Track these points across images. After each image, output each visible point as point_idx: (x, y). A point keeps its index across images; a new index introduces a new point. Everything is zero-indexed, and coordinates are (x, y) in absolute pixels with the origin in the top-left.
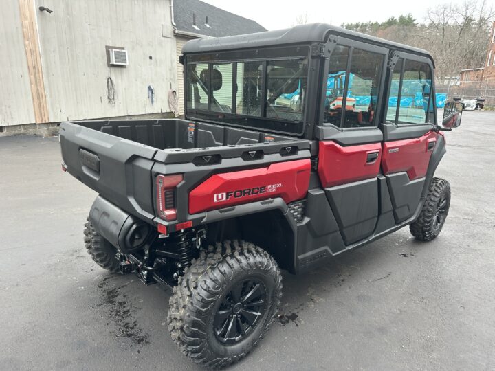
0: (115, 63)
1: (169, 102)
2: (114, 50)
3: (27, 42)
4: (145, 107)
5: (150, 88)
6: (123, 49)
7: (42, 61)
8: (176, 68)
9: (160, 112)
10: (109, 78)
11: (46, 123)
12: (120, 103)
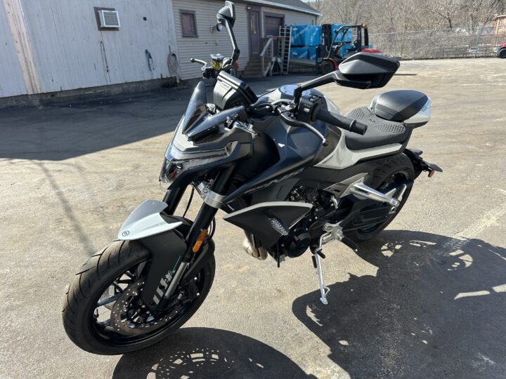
0: (106, 26)
1: (169, 67)
2: (103, 11)
4: (143, 73)
5: (147, 52)
6: (114, 10)
8: (174, 29)
9: (160, 77)
10: (101, 42)
11: (38, 94)
12: (116, 70)
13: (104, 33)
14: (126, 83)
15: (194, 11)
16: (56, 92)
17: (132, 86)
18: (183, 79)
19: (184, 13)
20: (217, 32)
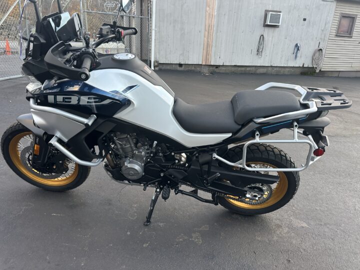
0: (269, 24)
2: (270, 13)
5: (297, 45)
6: (280, 12)
7: (215, 21)
8: (329, 29)
9: (301, 66)
10: (262, 35)
11: (208, 65)
12: (267, 56)
13: (267, 29)
14: (272, 66)
15: (357, 15)
16: (220, 66)
17: (275, 69)
18: (323, 70)
19: (344, 16)
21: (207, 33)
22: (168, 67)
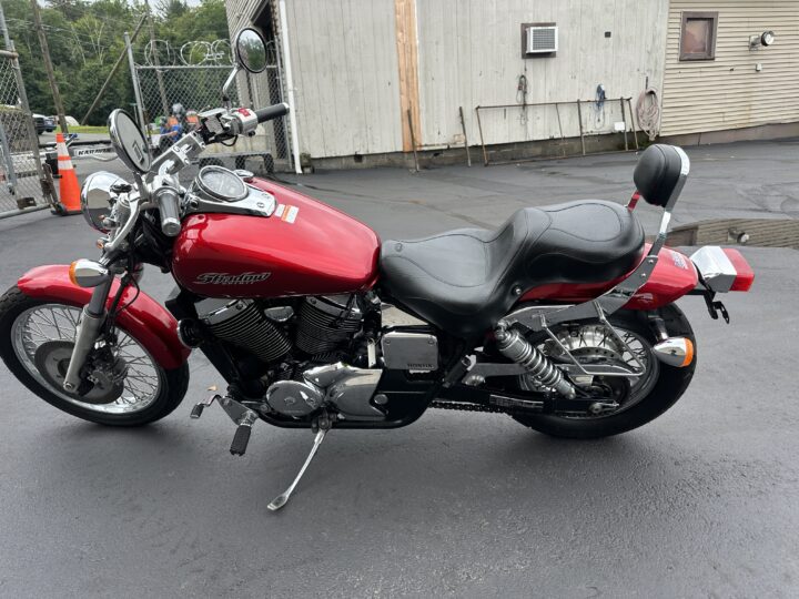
0: (532, 51)
2: (532, 28)
3: (400, 34)
5: (599, 89)
6: (554, 24)
7: (418, 58)
8: (663, 48)
10: (523, 76)
13: (530, 63)
14: (552, 139)
15: (717, 13)
16: (442, 150)
17: (561, 144)
18: (661, 135)
19: (691, 18)
20: (761, 47)
21: (404, 84)
22: (333, 165)
